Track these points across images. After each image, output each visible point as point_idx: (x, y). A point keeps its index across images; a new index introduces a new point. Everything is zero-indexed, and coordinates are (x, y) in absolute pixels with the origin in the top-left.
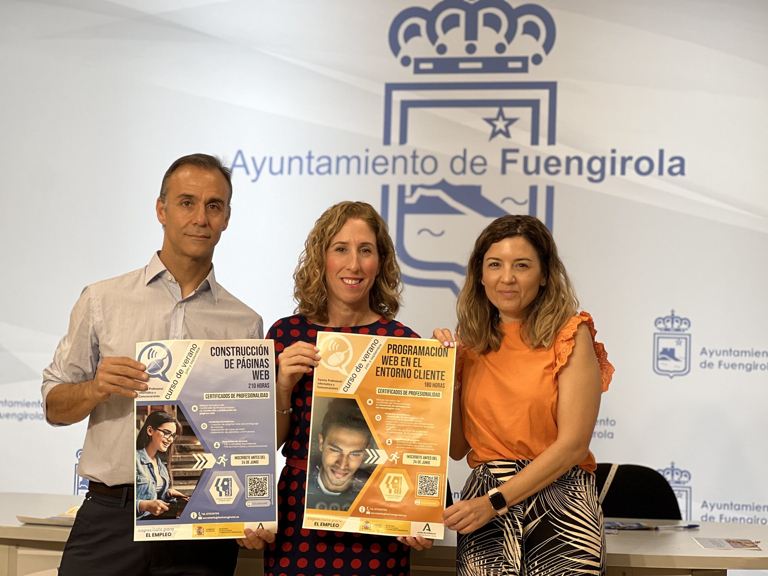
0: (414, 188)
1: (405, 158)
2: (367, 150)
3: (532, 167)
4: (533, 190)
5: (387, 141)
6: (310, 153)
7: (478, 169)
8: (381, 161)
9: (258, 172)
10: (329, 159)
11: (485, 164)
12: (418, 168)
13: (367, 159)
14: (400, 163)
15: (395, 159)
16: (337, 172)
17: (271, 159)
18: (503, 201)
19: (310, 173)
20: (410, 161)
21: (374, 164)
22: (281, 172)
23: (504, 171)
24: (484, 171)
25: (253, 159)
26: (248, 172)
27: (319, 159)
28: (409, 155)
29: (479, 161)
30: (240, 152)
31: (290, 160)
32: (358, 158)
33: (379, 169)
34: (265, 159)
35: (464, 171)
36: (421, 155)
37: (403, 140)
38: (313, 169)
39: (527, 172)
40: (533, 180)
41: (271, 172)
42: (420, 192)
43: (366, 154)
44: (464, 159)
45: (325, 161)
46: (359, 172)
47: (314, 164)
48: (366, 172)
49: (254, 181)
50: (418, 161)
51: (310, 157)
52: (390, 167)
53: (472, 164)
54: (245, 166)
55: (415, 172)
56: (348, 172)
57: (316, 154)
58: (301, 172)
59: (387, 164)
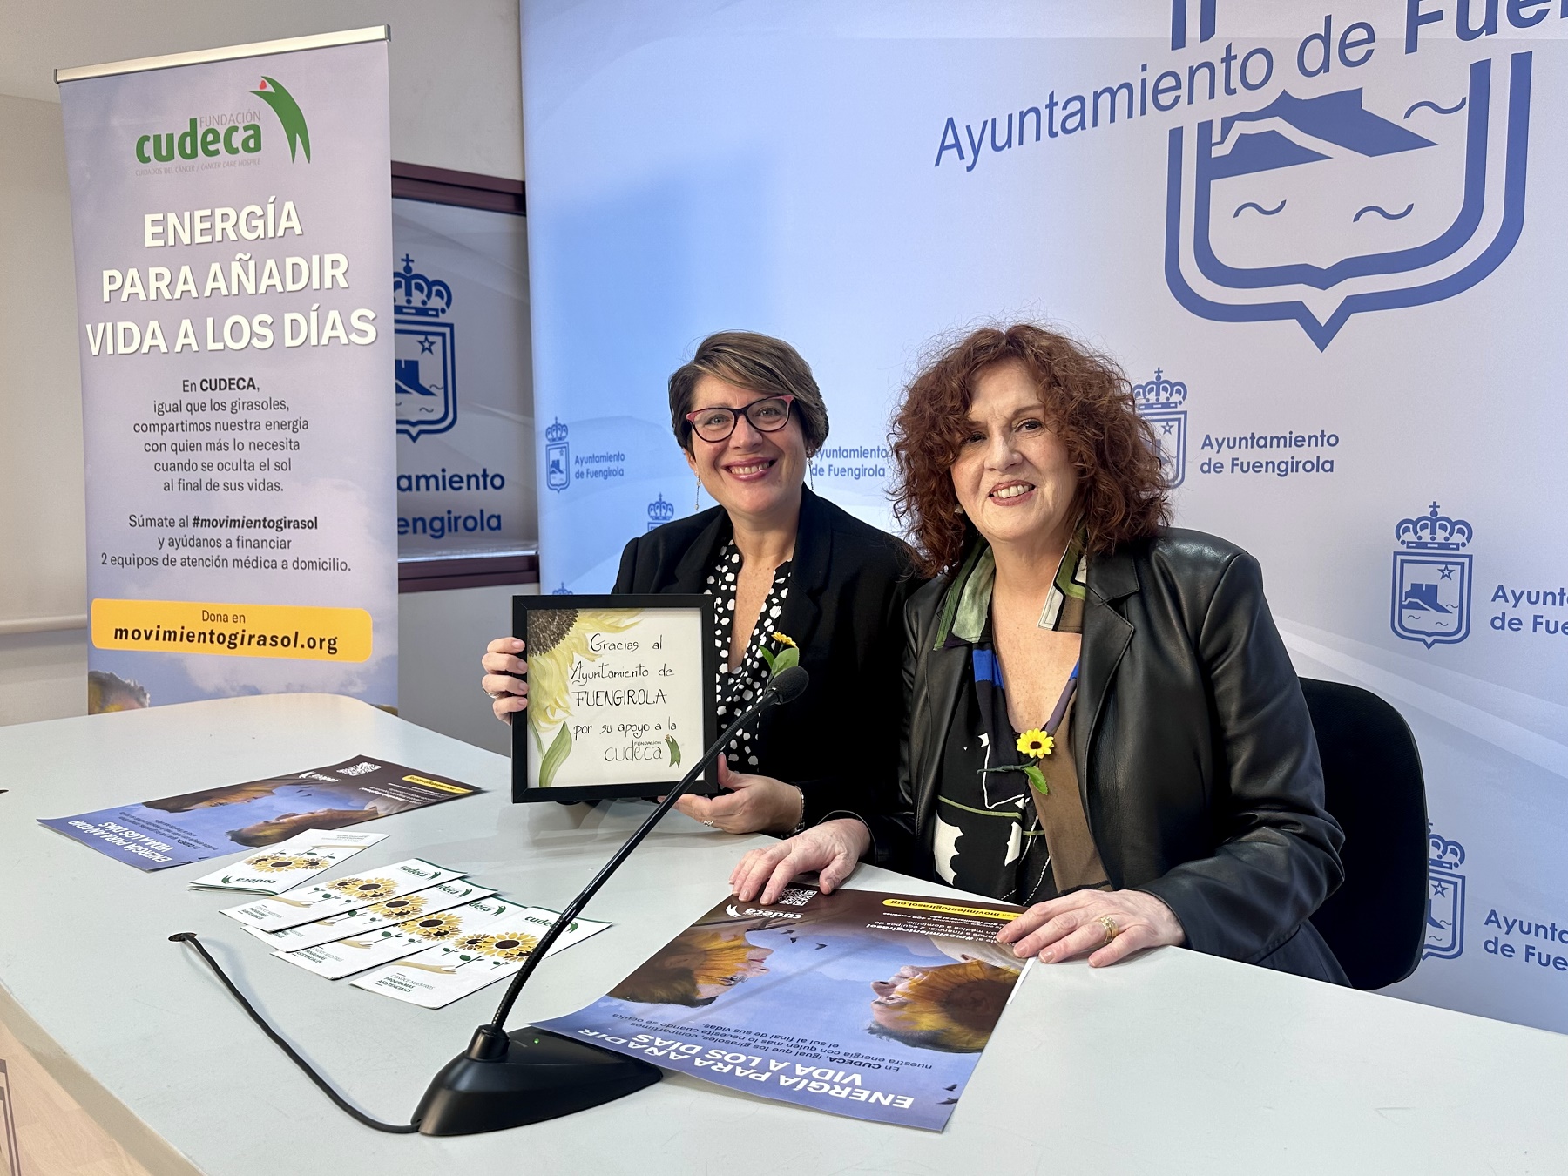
0: (1227, 123)
1: (1210, 66)
2: (1144, 68)
3: (1476, 20)
4: (1481, 72)
5: (1178, 41)
6: (1052, 95)
7: (1354, 54)
8: (1169, 82)
9: (976, 152)
10: (1081, 99)
11: (1371, 38)
12: (1236, 82)
13: (1144, 81)
14: (1203, 76)
15: (1192, 72)
16: (1095, 124)
17: (994, 121)
18: (1407, 115)
19: (1053, 134)
20: (1220, 69)
21: (1156, 92)
22: (1009, 143)
23: (1412, 45)
24: (1370, 53)
25: (968, 128)
26: (962, 157)
27: (1065, 107)
28: (1216, 57)
29: (1361, 34)
30: (950, 121)
31: (1022, 116)
32: (1128, 86)
33: (1165, 99)
34: (985, 123)
35: (1325, 66)
36: (1240, 52)
37: (1207, 31)
38: (1057, 127)
39: (1465, 33)
40: (1481, 48)
41: (996, 148)
42: (1240, 128)
43: (1144, 75)
44: (1326, 40)
45: (1076, 105)
46: (1130, 115)
47: (1059, 114)
48: (1143, 112)
49: (969, 169)
50: (1236, 66)
51: (1051, 105)
52: (1184, 92)
53: (1344, 45)
54: (957, 145)
55: (1230, 91)
56: (1112, 120)
57: (1060, 99)
58: (1038, 139)
59: (1178, 86)
